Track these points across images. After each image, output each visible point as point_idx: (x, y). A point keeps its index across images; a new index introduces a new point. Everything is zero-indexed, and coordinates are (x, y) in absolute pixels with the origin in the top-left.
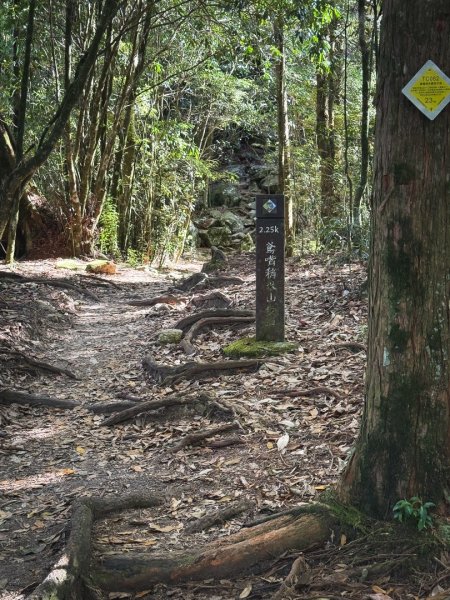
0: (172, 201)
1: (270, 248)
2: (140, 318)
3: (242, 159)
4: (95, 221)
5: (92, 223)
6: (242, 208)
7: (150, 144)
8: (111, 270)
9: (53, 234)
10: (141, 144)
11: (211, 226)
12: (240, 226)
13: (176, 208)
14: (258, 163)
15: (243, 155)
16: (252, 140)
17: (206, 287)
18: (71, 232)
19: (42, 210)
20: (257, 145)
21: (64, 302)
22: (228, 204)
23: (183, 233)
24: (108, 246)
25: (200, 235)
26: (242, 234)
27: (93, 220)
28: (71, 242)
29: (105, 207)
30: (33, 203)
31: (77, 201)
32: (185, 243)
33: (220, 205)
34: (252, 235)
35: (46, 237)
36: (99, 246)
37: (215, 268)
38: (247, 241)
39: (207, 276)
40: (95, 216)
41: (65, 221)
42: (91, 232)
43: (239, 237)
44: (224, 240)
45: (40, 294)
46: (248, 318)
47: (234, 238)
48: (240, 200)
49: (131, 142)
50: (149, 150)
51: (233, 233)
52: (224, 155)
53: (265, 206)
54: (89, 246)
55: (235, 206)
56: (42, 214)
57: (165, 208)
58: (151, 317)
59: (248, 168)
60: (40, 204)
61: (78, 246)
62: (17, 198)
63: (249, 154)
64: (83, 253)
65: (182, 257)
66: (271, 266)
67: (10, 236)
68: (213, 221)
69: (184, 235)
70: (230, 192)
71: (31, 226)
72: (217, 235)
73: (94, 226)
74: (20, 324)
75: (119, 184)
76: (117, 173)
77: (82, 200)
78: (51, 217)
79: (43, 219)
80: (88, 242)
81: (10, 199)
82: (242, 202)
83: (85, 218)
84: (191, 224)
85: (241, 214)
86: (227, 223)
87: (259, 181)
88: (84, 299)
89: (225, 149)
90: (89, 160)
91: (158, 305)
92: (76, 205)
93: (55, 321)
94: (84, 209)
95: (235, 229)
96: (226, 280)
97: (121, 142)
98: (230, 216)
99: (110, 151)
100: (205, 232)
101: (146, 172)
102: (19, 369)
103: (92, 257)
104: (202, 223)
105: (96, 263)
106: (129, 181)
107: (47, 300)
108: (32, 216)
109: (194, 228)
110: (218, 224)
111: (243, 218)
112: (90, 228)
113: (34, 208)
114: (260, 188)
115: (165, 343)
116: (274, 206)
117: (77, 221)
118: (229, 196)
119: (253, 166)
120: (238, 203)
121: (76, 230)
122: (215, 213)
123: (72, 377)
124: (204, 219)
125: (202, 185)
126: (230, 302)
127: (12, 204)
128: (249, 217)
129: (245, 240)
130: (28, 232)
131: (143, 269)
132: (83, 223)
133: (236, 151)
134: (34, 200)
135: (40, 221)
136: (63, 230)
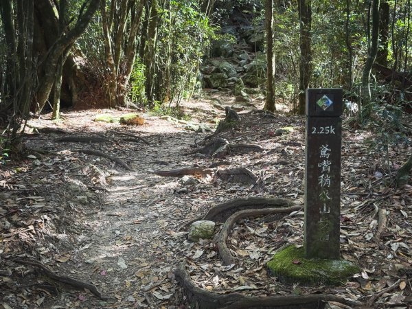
0: (186, 56)
1: (324, 151)
2: (168, 192)
3: (235, 22)
4: (128, 78)
5: (125, 80)
6: (235, 58)
7: (168, 13)
8: (140, 122)
9: (94, 89)
10: (162, 14)
11: (213, 72)
12: (234, 72)
13: (188, 62)
14: (246, 24)
15: (235, 19)
16: (243, 8)
17: (227, 154)
18: (108, 87)
19: (85, 69)
20: (246, 12)
21: (95, 176)
22: (225, 56)
23: (194, 80)
24: (138, 97)
25: (205, 79)
26: (235, 78)
27: (125, 77)
28: (108, 95)
29: (136, 66)
30: (77, 64)
31: (113, 62)
32: (195, 87)
33: (219, 56)
34: (243, 78)
35: (89, 91)
36: (131, 97)
37: (230, 127)
38: (239, 84)
39: (227, 142)
40: (127, 74)
41: (103, 79)
42: (124, 86)
43: (233, 80)
44: (222, 82)
45: (72, 171)
46: (283, 209)
47: (229, 81)
48: (233, 52)
49: (154, 12)
50: (168, 18)
51: (229, 77)
52: (222, 19)
53: (320, 103)
54: (122, 97)
55: (230, 56)
56: (85, 73)
57: (181, 61)
58: (179, 193)
59: (239, 28)
60: (83, 64)
61: (114, 98)
62: (61, 64)
63: (240, 18)
64: (119, 104)
65: (193, 97)
66: (325, 173)
67: (55, 96)
68: (214, 68)
69: (194, 81)
70: (226, 47)
71: (76, 83)
72: (217, 79)
73: (127, 83)
74: (46, 217)
75: (146, 44)
76: (144, 37)
77: (116, 61)
78: (92, 75)
79: (85, 76)
80: (121, 95)
81: (54, 65)
82: (234, 54)
83: (119, 75)
84: (198, 71)
85: (234, 63)
86: (224, 70)
87: (247, 38)
88: (115, 168)
89: (223, 15)
90: (122, 28)
91: (186, 178)
92: (112, 66)
93: (85, 204)
94: (119, 68)
95: (230, 74)
96: (246, 147)
97: (147, 12)
98: (227, 65)
99: (138, 21)
100: (208, 76)
101: (166, 34)
102: (38, 286)
103: (125, 107)
104: (206, 70)
105: (128, 115)
106: (153, 42)
107: (78, 178)
108: (77, 74)
109: (200, 74)
110: (218, 70)
111: (236, 66)
112: (123, 83)
113: (78, 68)
114: (247, 43)
115: (198, 237)
116: (331, 102)
117: (113, 78)
118: (225, 50)
119: (242, 27)
120: (231, 55)
121: (112, 85)
122: (216, 62)
123: (97, 295)
124: (207, 67)
125: (207, 43)
126: (256, 179)
127: (56, 69)
128: (240, 65)
129: (238, 82)
130: (74, 87)
131: (166, 119)
132: (118, 80)
133: (230, 15)
134: (79, 61)
135: (84, 78)
136: (101, 86)
